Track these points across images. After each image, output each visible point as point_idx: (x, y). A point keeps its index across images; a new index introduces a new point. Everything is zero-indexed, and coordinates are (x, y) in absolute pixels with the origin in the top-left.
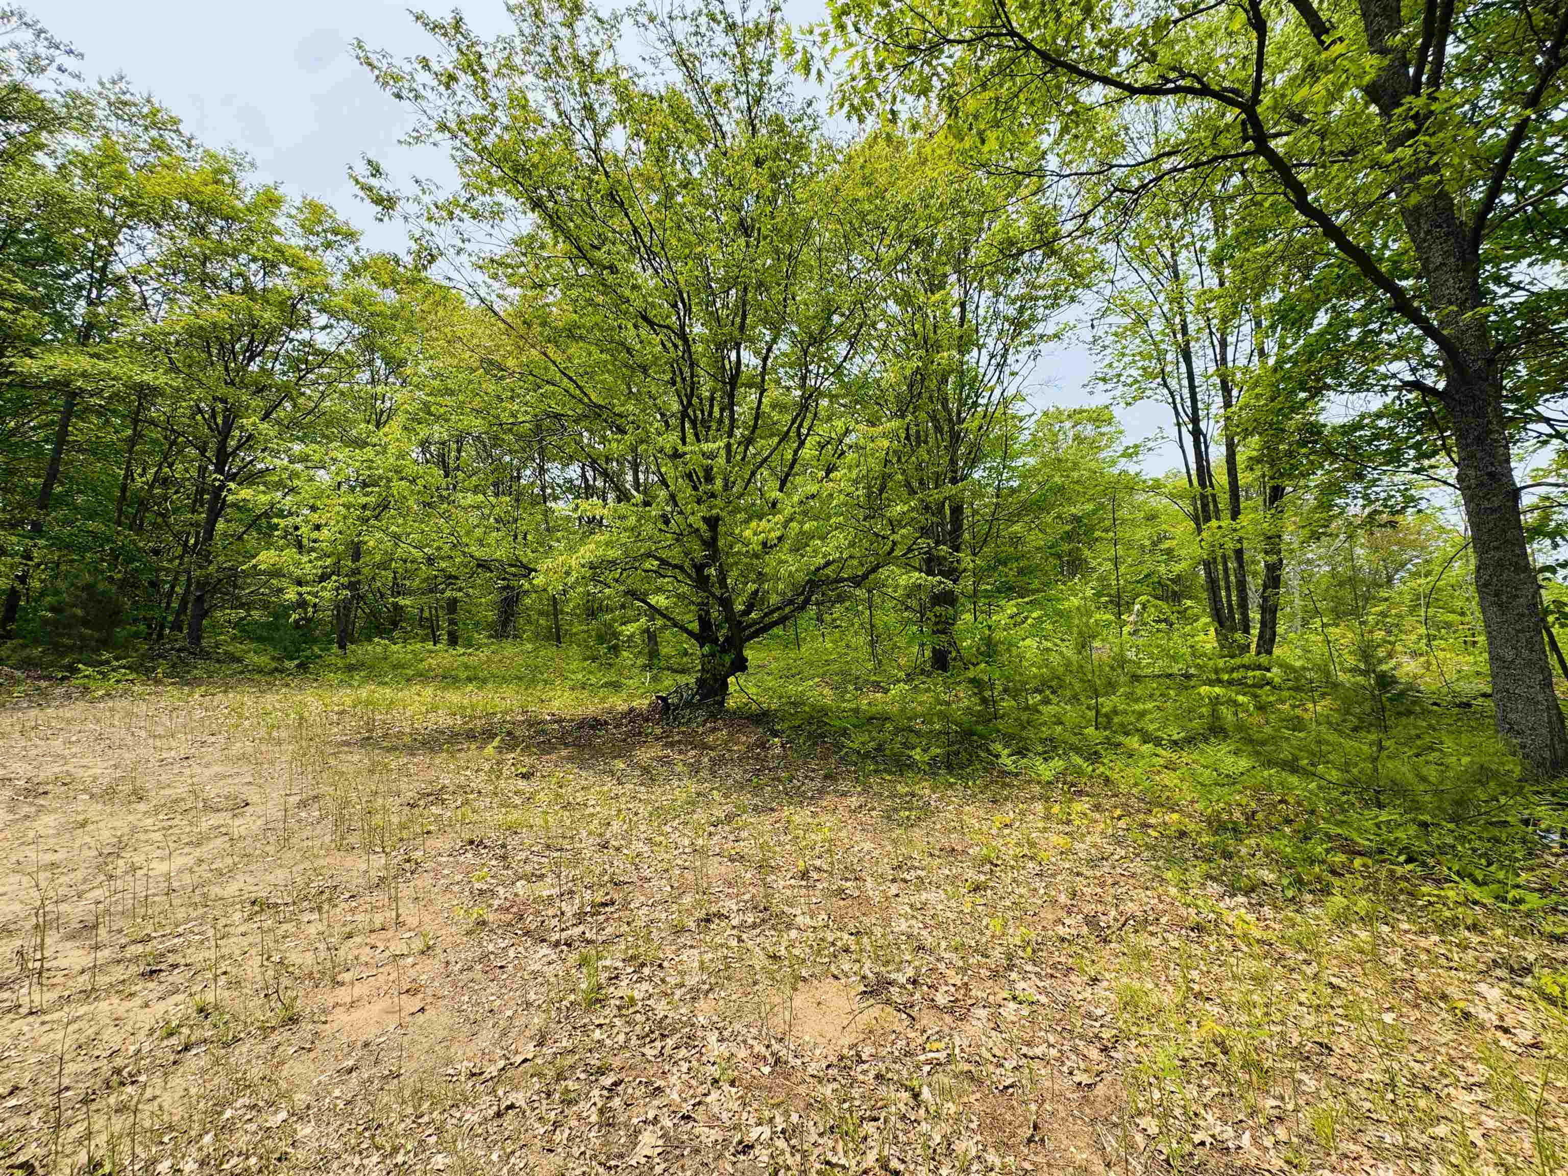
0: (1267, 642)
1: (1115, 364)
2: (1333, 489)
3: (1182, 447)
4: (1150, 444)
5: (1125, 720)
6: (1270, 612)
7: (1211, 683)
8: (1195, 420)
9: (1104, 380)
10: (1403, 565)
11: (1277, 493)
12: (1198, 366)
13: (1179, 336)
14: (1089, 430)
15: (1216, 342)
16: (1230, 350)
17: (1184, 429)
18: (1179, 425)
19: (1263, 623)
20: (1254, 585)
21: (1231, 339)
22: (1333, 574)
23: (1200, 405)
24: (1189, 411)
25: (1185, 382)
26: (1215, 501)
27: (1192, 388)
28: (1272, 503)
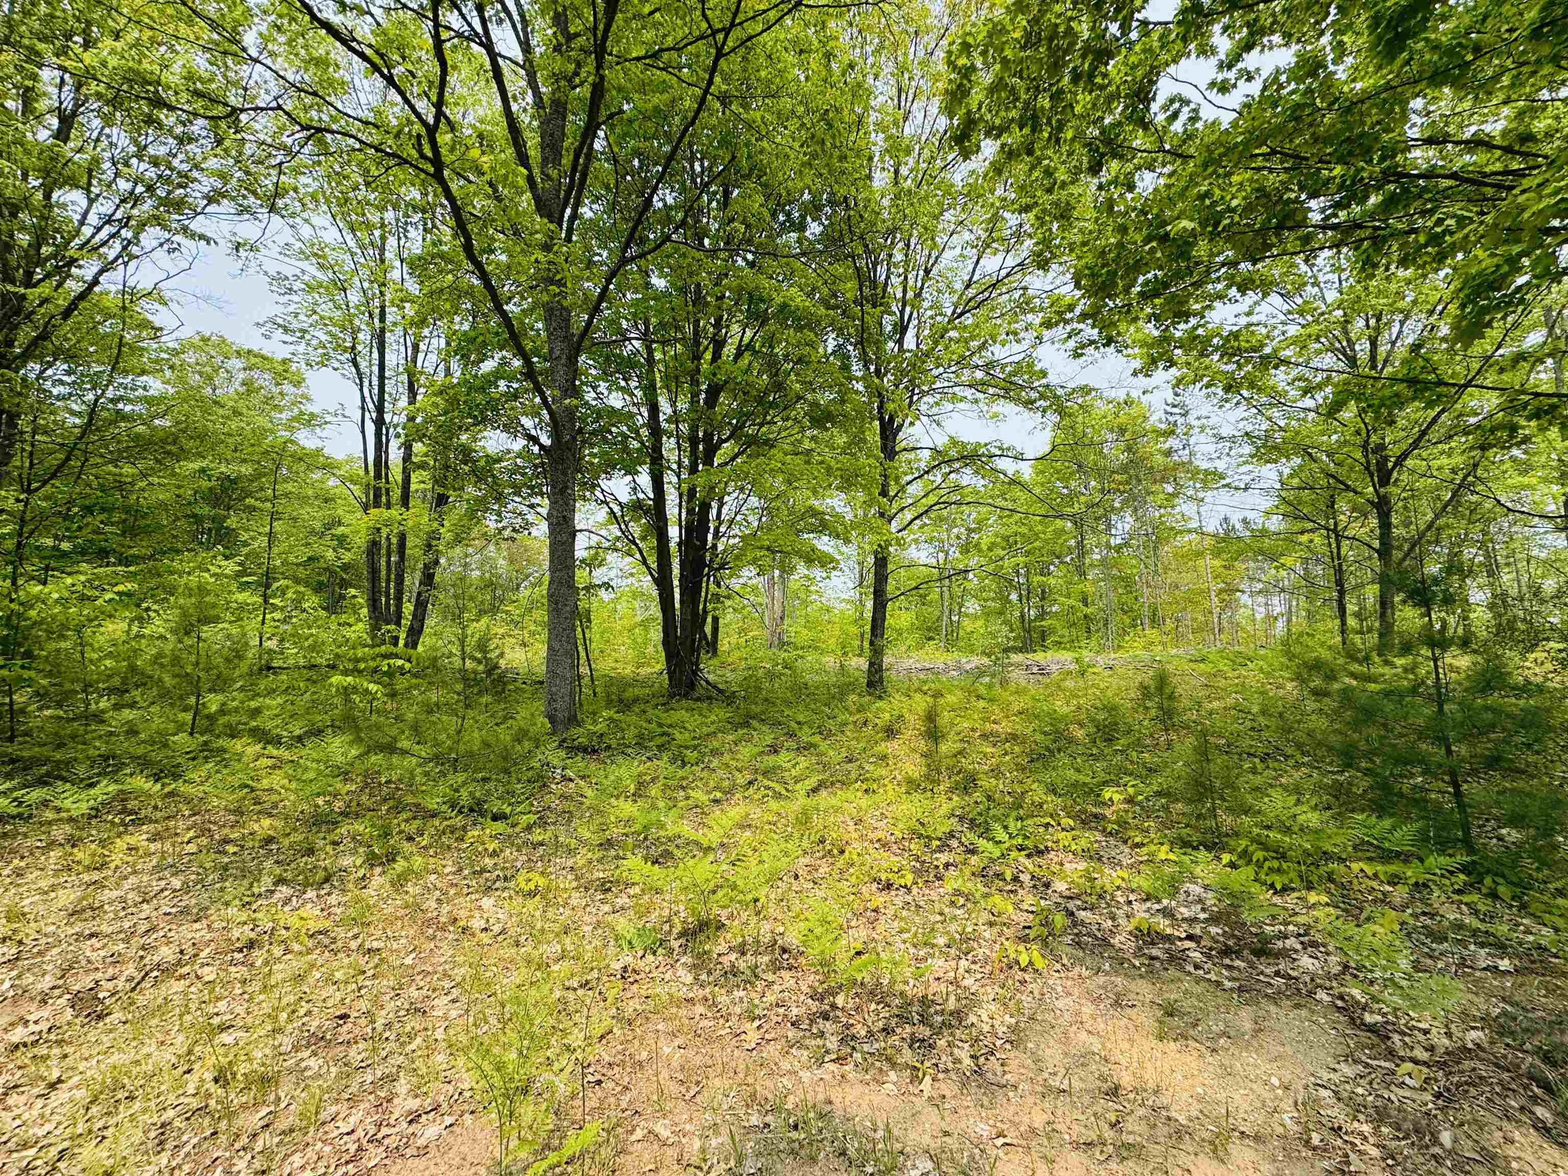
0: (415, 633)
1: (302, 317)
2: (481, 505)
3: (363, 432)
4: (328, 418)
5: (234, 719)
6: (421, 606)
7: (346, 673)
8: (380, 409)
9: (286, 330)
10: (527, 577)
11: (442, 500)
12: (391, 359)
13: (376, 321)
14: (264, 380)
15: (409, 344)
16: (421, 356)
17: (367, 414)
18: (363, 409)
19: (415, 616)
20: (412, 581)
21: (422, 347)
22: (482, 577)
23: (386, 396)
24: (376, 399)
25: (376, 369)
26: (388, 494)
27: (382, 377)
28: (438, 505)
